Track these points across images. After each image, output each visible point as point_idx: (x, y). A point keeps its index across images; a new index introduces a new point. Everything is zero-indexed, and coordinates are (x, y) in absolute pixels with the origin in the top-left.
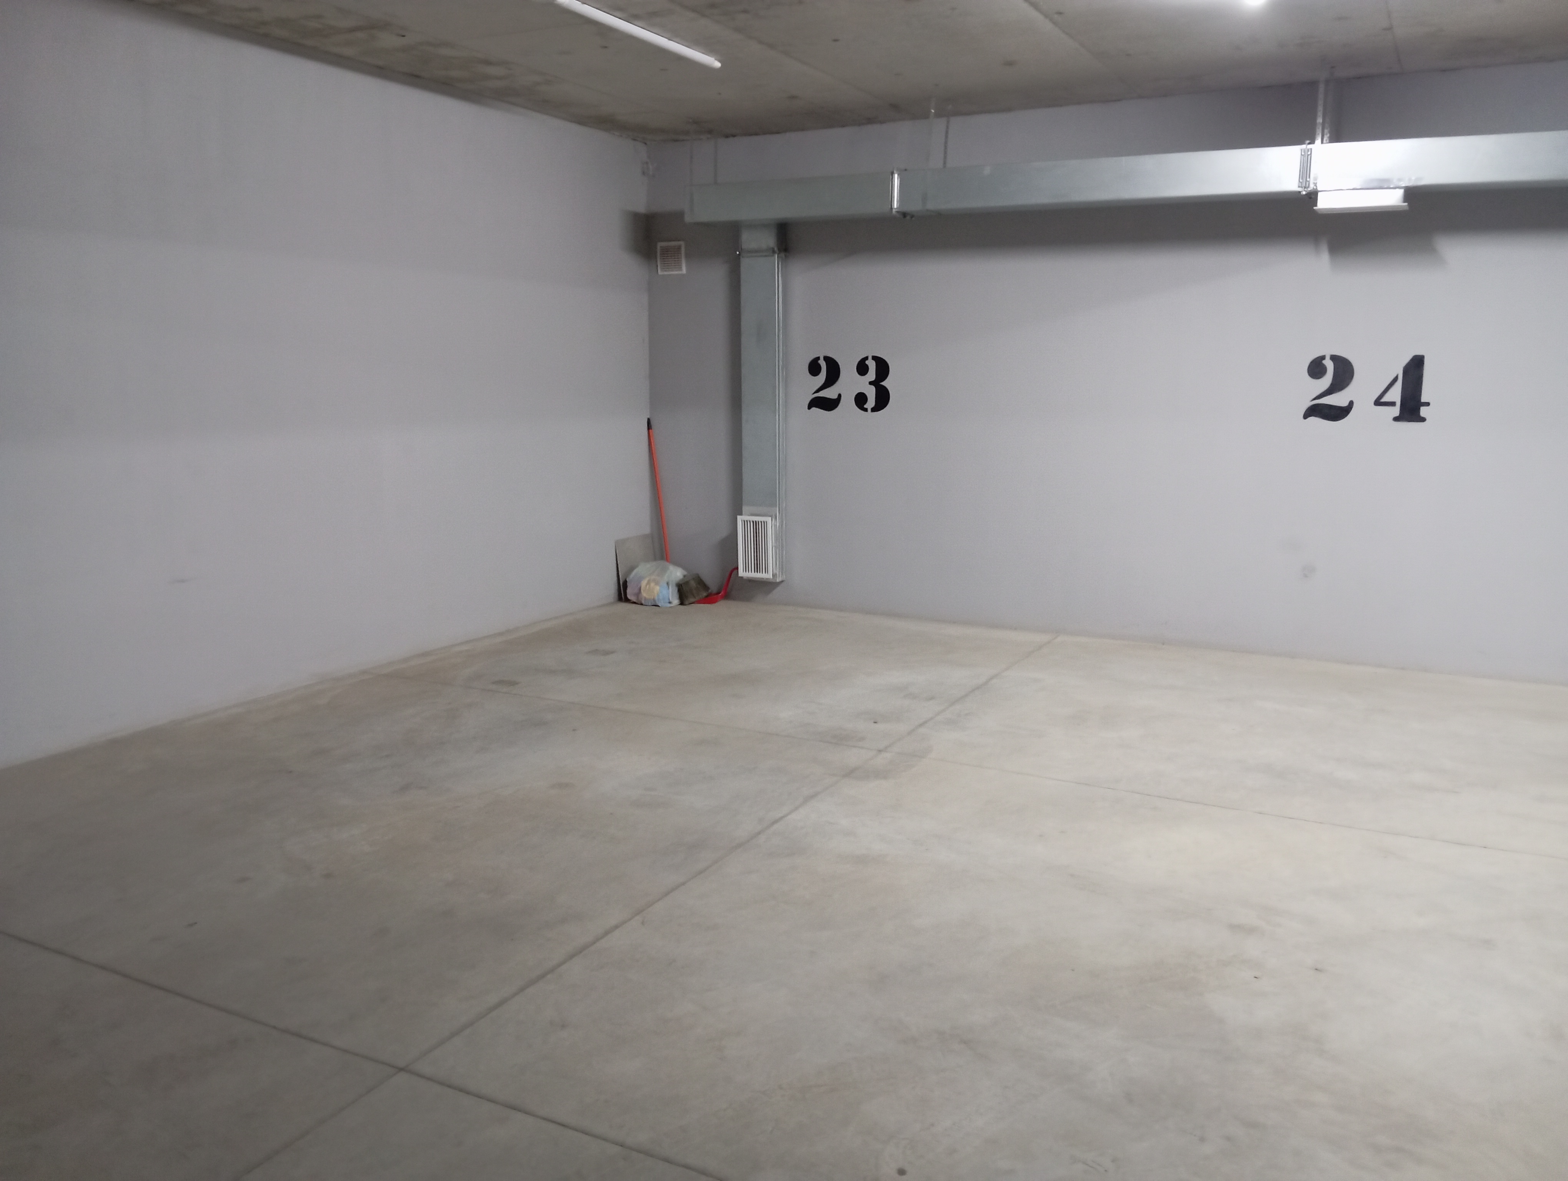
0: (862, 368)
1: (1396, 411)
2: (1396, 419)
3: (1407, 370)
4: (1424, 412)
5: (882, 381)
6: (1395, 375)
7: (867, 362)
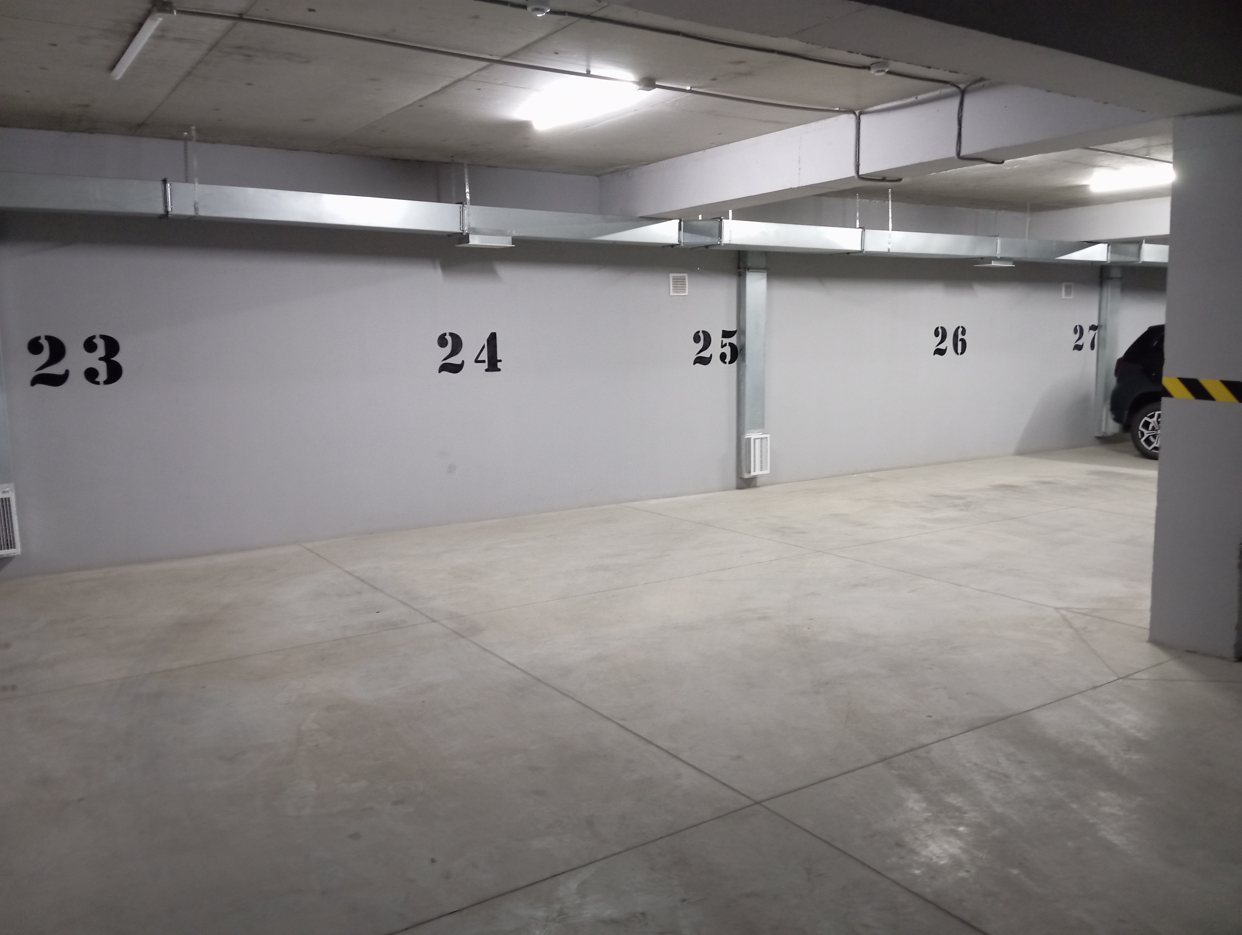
0: (90, 345)
1: (485, 366)
2: (487, 370)
3: (488, 341)
4: (499, 365)
5: (112, 357)
6: (483, 345)
7: (95, 341)
